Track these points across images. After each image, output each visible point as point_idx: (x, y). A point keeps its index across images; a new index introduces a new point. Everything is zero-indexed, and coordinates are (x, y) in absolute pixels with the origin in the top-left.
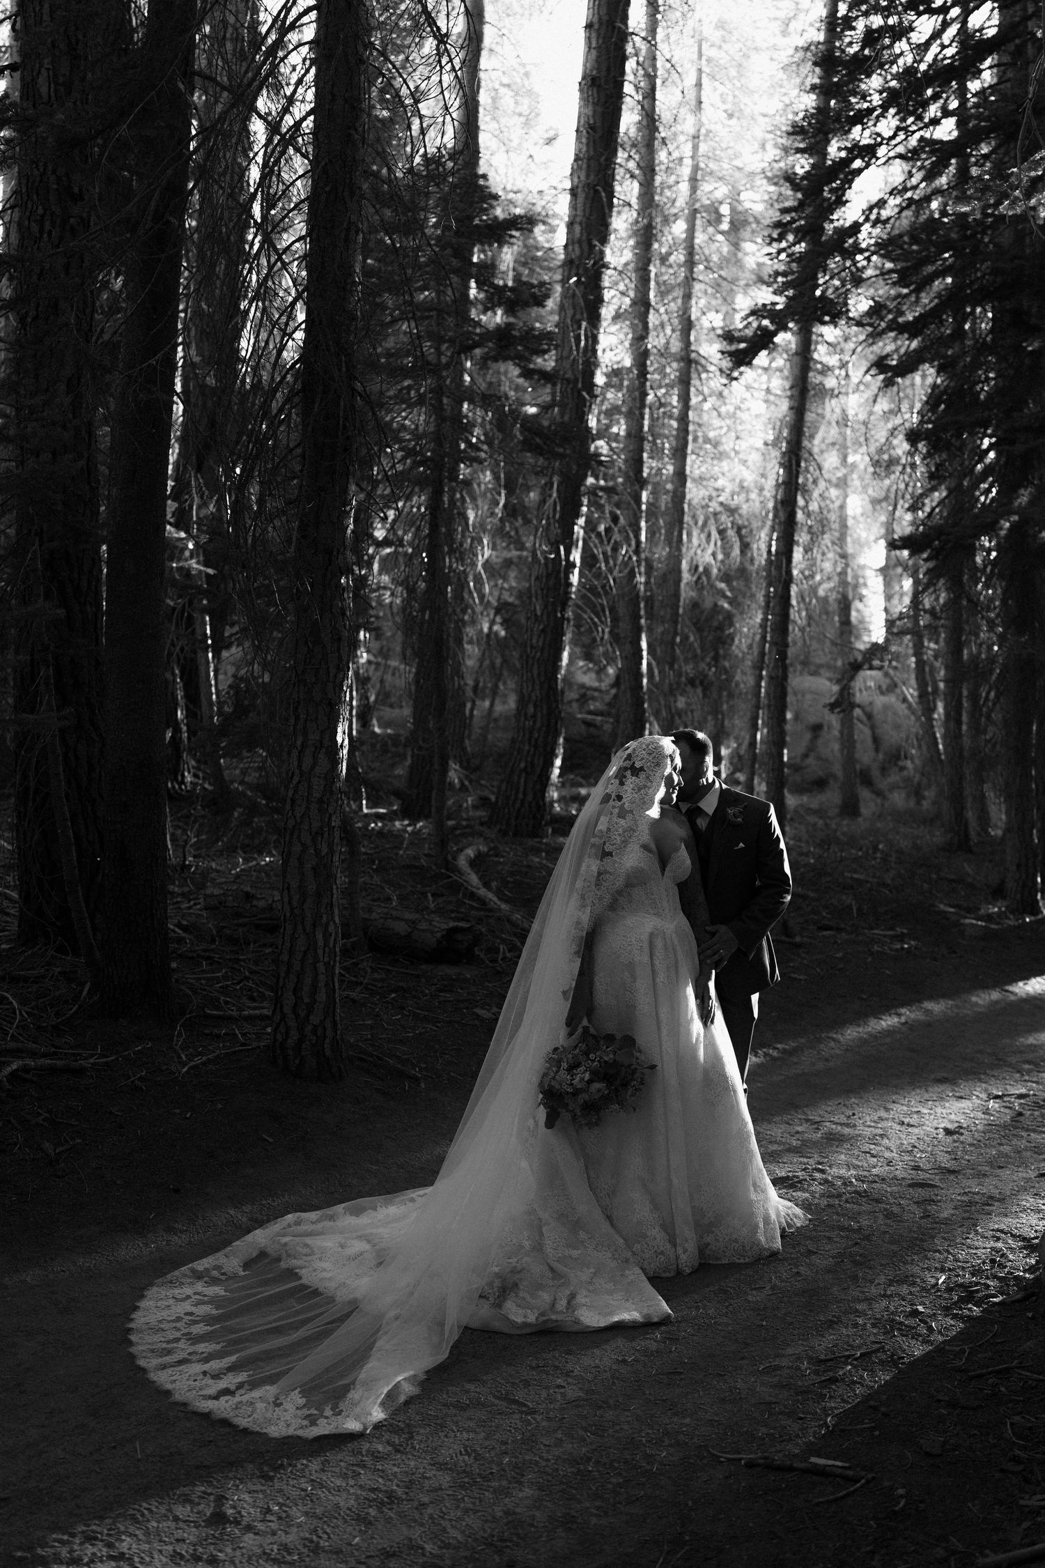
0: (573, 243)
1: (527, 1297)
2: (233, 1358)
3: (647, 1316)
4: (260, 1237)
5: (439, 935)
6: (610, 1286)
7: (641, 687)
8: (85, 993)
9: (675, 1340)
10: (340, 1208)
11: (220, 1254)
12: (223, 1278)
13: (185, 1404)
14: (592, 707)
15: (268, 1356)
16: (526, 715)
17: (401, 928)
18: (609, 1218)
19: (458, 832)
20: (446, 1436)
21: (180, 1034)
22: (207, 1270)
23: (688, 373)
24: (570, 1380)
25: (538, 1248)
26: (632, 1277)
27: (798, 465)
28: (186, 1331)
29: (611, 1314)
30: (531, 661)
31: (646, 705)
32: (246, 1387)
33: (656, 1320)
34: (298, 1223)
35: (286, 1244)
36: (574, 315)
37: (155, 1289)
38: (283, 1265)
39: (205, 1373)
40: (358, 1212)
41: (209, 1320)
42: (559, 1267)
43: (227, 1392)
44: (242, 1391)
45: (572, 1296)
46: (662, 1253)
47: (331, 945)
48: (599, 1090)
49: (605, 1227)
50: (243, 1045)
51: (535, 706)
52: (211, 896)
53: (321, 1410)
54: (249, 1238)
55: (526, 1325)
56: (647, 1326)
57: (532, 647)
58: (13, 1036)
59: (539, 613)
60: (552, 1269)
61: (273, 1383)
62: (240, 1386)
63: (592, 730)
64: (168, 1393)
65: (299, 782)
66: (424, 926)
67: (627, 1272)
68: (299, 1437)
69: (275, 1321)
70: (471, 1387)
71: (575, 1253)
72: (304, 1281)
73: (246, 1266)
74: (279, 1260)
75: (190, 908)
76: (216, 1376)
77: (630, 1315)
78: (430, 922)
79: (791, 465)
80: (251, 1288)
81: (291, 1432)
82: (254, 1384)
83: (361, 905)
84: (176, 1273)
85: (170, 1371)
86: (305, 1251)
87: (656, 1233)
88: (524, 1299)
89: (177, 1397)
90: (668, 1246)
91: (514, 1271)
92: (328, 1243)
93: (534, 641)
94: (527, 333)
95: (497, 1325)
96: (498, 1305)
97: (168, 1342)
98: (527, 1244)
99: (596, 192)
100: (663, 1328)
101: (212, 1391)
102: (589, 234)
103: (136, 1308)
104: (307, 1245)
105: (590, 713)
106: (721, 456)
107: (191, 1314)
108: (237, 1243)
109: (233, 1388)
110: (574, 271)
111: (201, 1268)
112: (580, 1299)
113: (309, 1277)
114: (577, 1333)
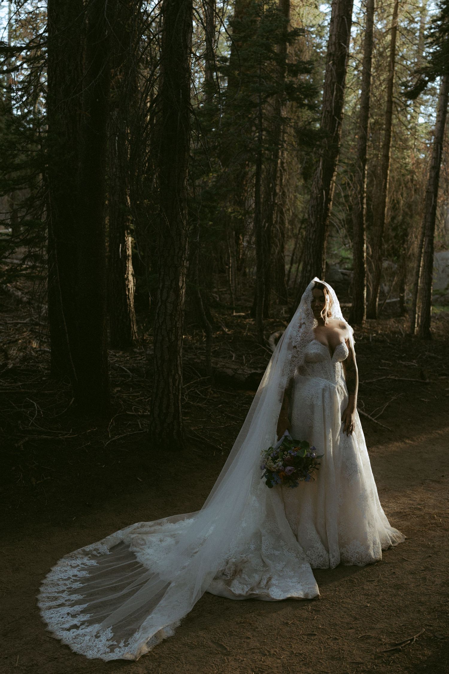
0: (331, 45)
1: (246, 577)
2: (85, 606)
3: (306, 595)
4: (120, 535)
5: (246, 376)
6: (292, 573)
7: (363, 257)
8: (71, 402)
9: (317, 611)
10: (165, 520)
11: (99, 543)
12: (98, 555)
13: (51, 633)
14: (346, 266)
15: (103, 605)
16: (306, 270)
17: (230, 372)
18: (296, 536)
19: (275, 324)
20: (178, 666)
21: (112, 423)
22: (91, 551)
23: (391, 108)
24: (255, 634)
25: (258, 549)
26: (304, 569)
27: (442, 149)
28: (69, 586)
29: (287, 591)
30: (309, 245)
31: (365, 266)
32: (86, 624)
33: (310, 597)
34: (142, 526)
35: (133, 539)
36: (332, 79)
37: (63, 560)
38: (130, 549)
39: (68, 614)
40: (174, 522)
41: (84, 580)
42: (268, 561)
43: (75, 627)
44: (83, 627)
45: (270, 579)
46: (322, 556)
47: (177, 385)
48: (290, 471)
49: (293, 539)
50: (140, 430)
51: (311, 266)
52: (149, 355)
53: (119, 642)
54: (114, 534)
55: (240, 595)
56: (305, 601)
57: (310, 239)
58: (32, 423)
59: (313, 222)
60: (264, 562)
61: (99, 623)
62: (83, 623)
63: (346, 277)
64: (46, 625)
65: (161, 306)
66: (240, 372)
67: (303, 565)
68: (101, 660)
69: (116, 583)
70: (201, 633)
71: (277, 553)
72: (138, 560)
73: (112, 549)
74: (128, 546)
75: (141, 359)
76: (74, 616)
77: (297, 593)
78: (243, 370)
79: (437, 149)
80: (111, 562)
81: (98, 656)
82: (90, 623)
83: (212, 361)
84: (75, 552)
85: (52, 611)
86: (142, 542)
87: (319, 546)
88: (244, 578)
89: (50, 628)
90: (325, 552)
91: (243, 562)
92: (153, 539)
93: (311, 236)
94: (300, 85)
95: (226, 594)
96: (228, 583)
97: (58, 592)
98: (252, 547)
99: (343, 19)
100: (314, 603)
101: (67, 626)
102: (339, 40)
103: (50, 571)
104: (143, 540)
105: (345, 269)
106: (407, 148)
107: (76, 576)
108: (109, 537)
109: (79, 624)
110: (332, 58)
111: (88, 550)
112: (273, 581)
113: (141, 558)
114: (267, 602)
